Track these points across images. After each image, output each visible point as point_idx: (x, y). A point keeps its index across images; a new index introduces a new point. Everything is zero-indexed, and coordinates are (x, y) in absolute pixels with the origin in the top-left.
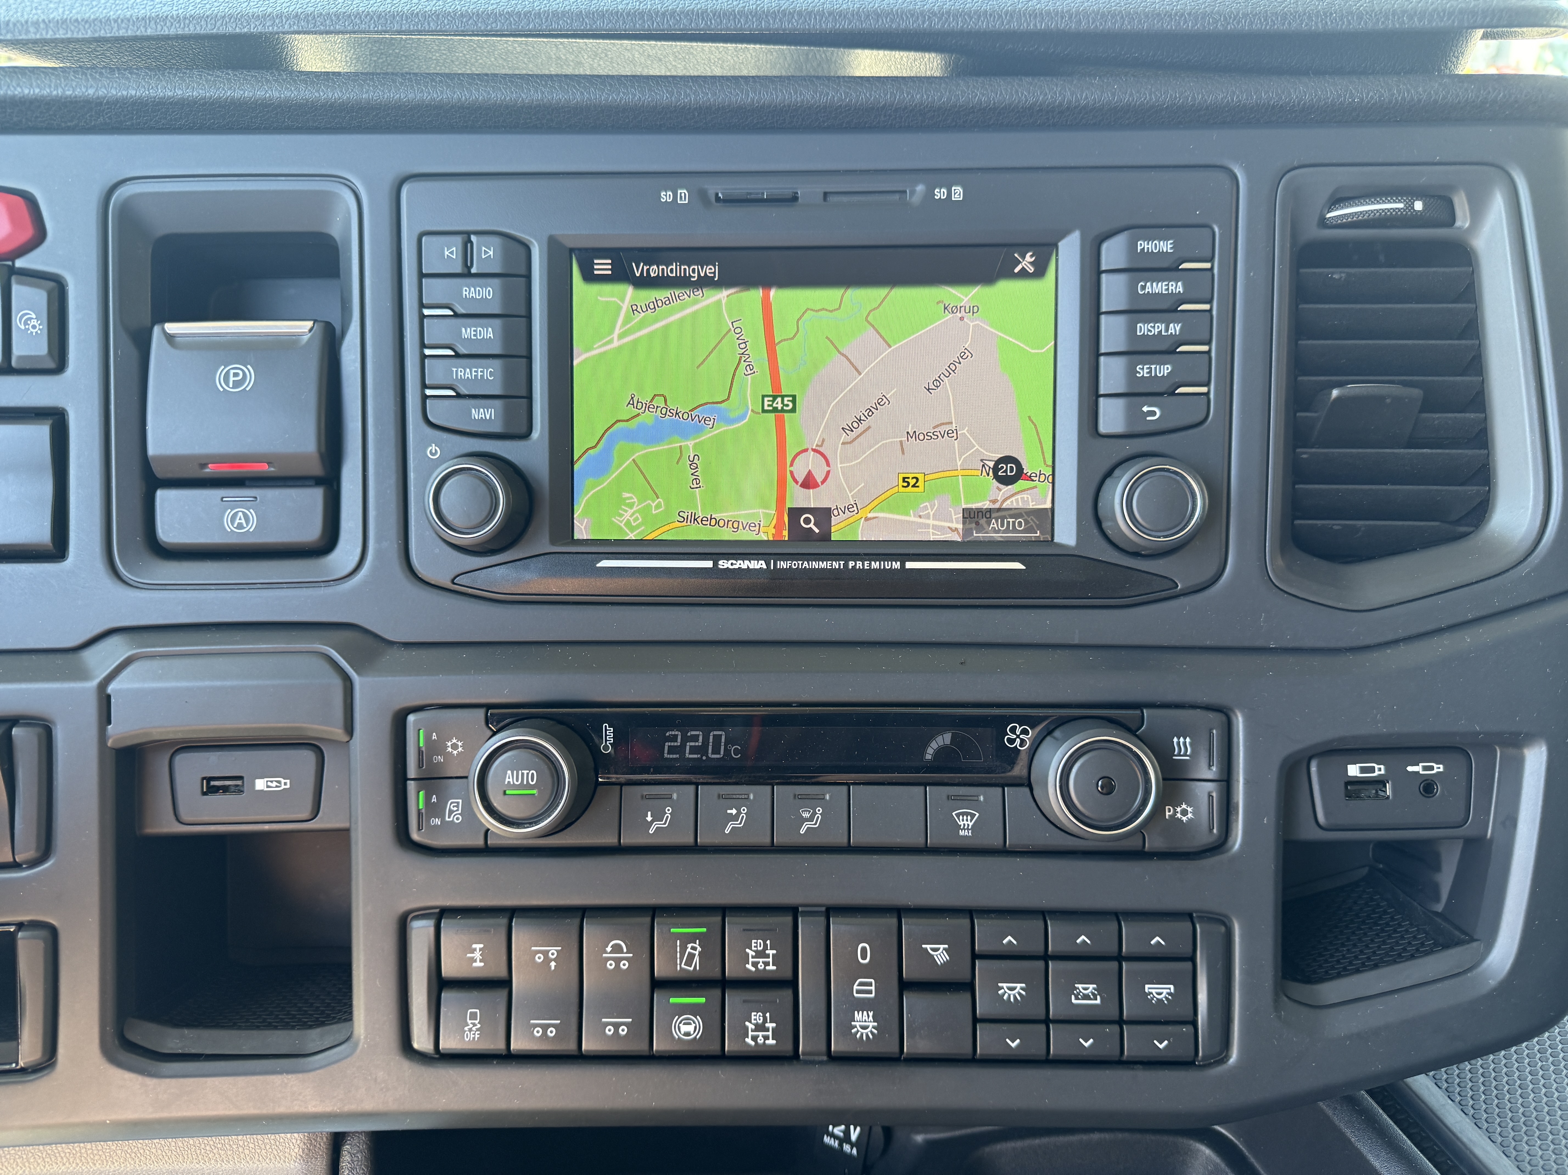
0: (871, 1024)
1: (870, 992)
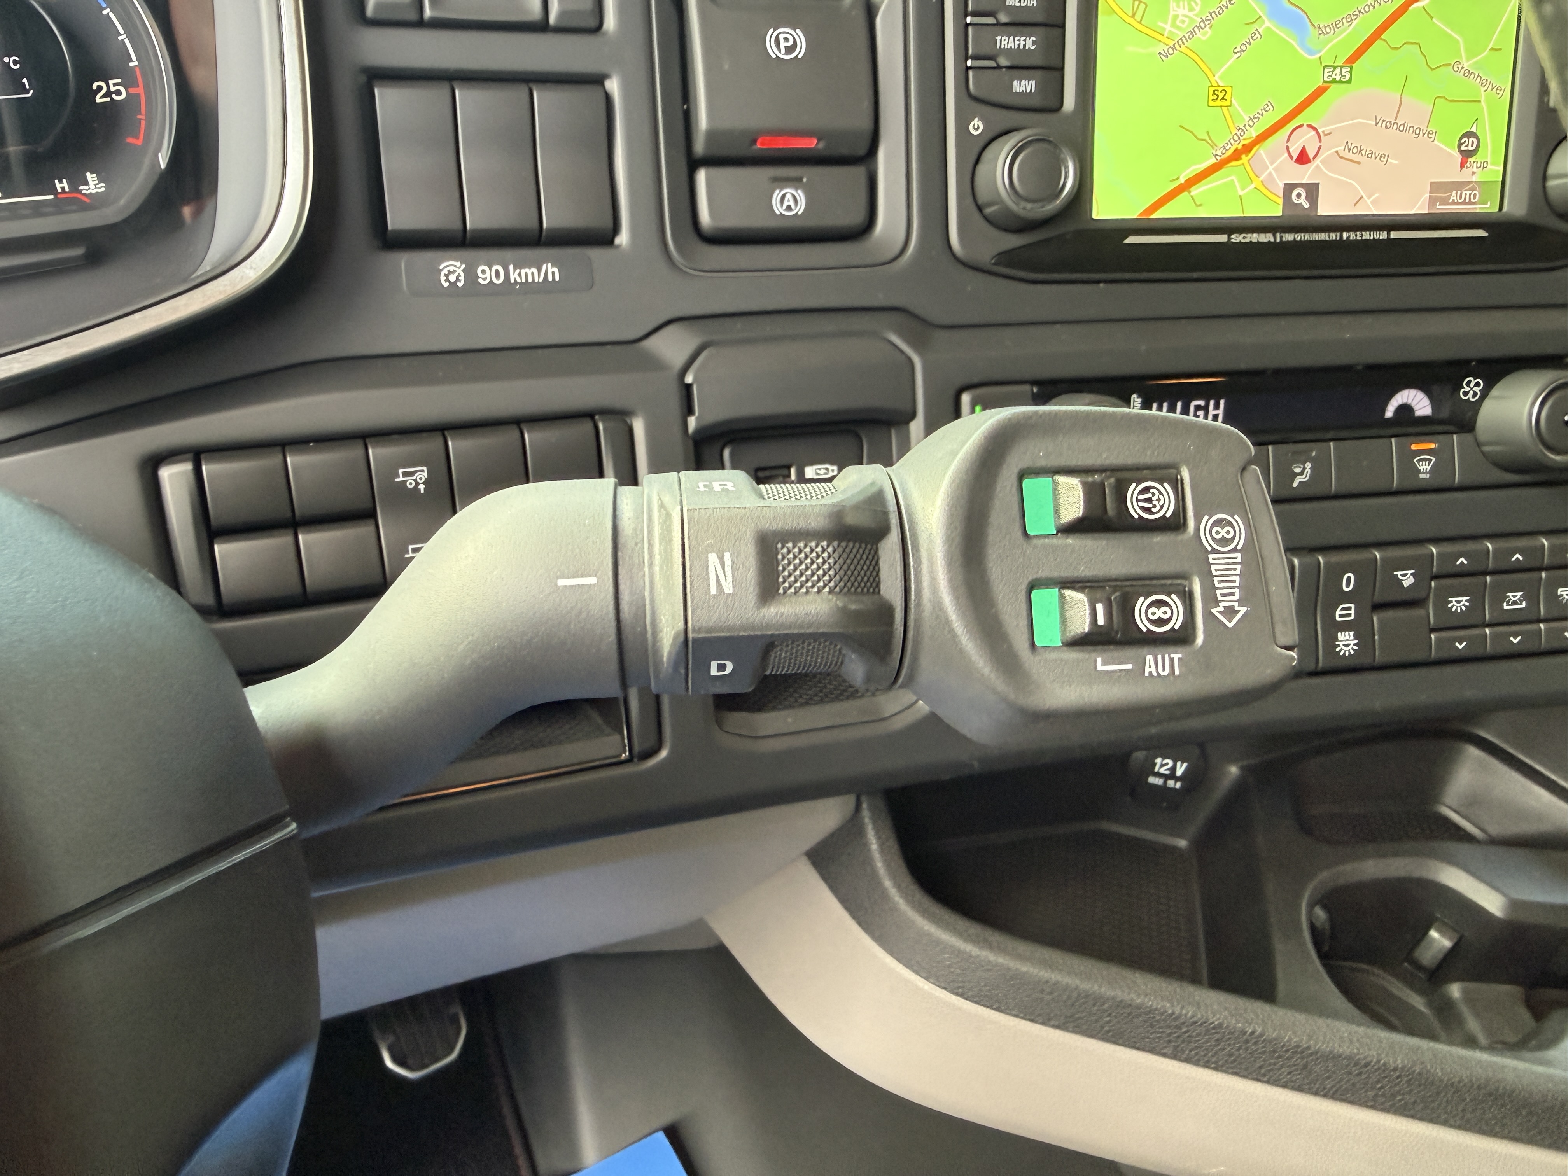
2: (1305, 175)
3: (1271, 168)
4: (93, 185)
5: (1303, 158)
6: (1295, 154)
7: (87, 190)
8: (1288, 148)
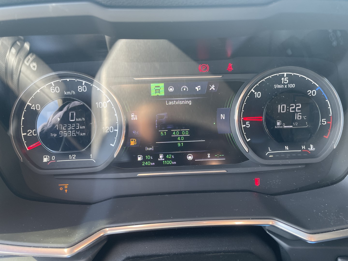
4: (312, 148)
7: (310, 149)
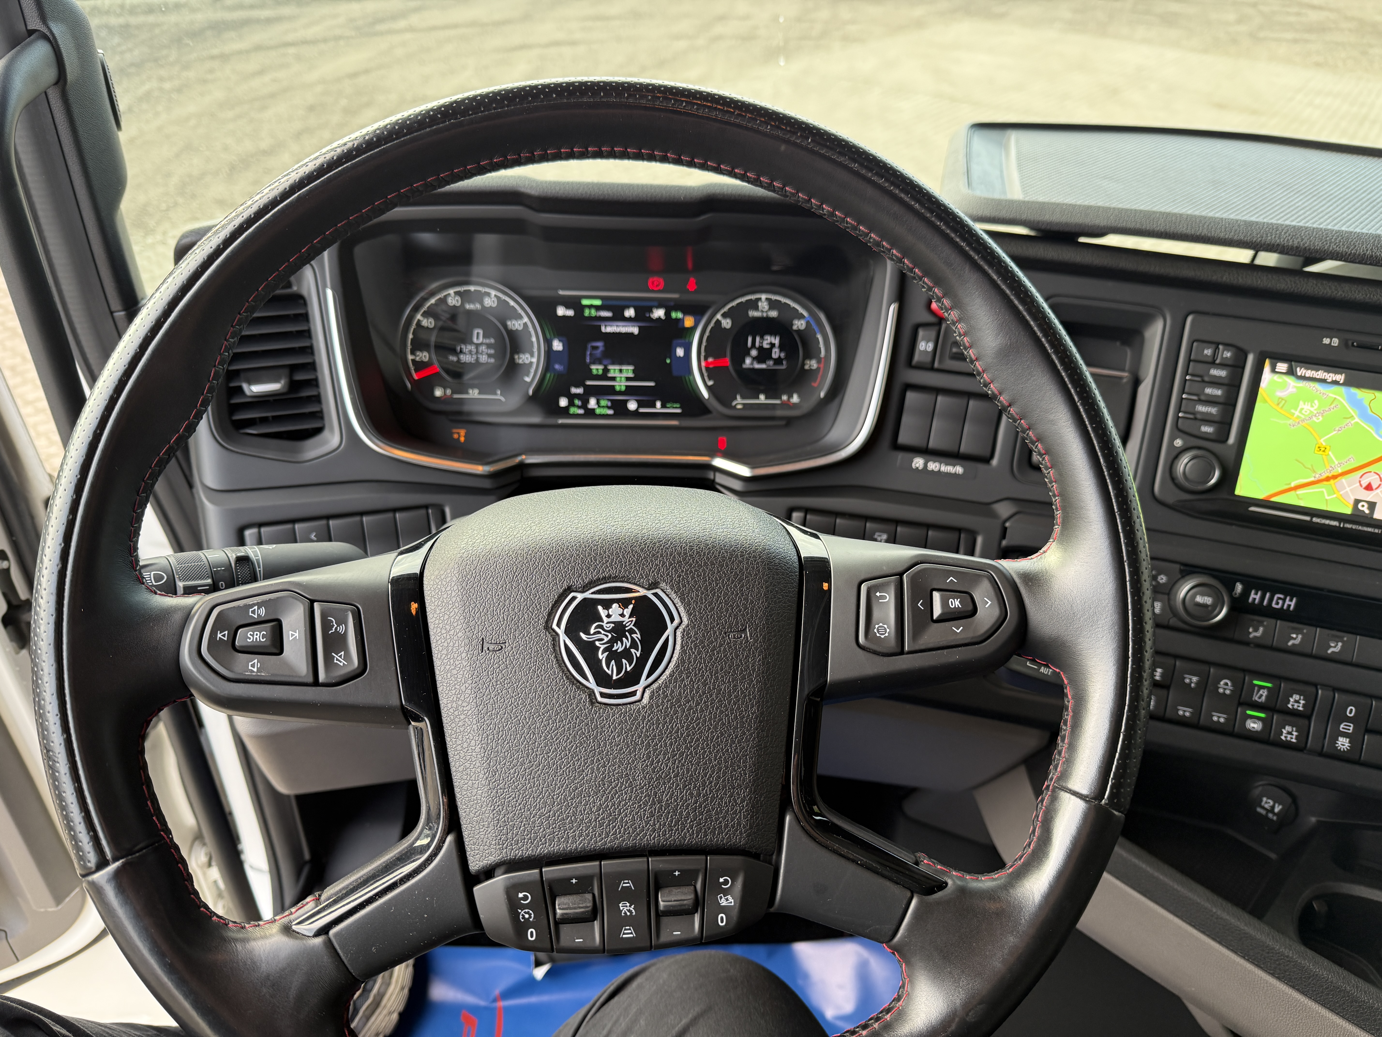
0: (1347, 745)
1: (1349, 730)
2: (1370, 496)
3: (1348, 489)
4: (795, 399)
5: (1369, 487)
6: (1364, 484)
7: (792, 400)
8: (1360, 482)
